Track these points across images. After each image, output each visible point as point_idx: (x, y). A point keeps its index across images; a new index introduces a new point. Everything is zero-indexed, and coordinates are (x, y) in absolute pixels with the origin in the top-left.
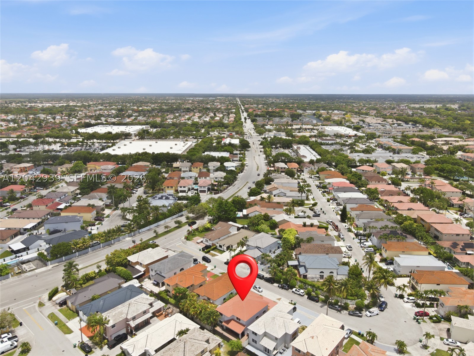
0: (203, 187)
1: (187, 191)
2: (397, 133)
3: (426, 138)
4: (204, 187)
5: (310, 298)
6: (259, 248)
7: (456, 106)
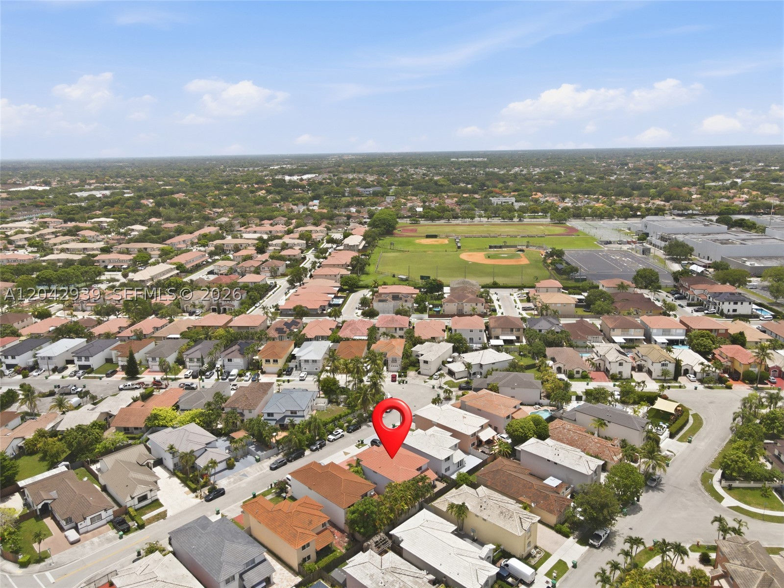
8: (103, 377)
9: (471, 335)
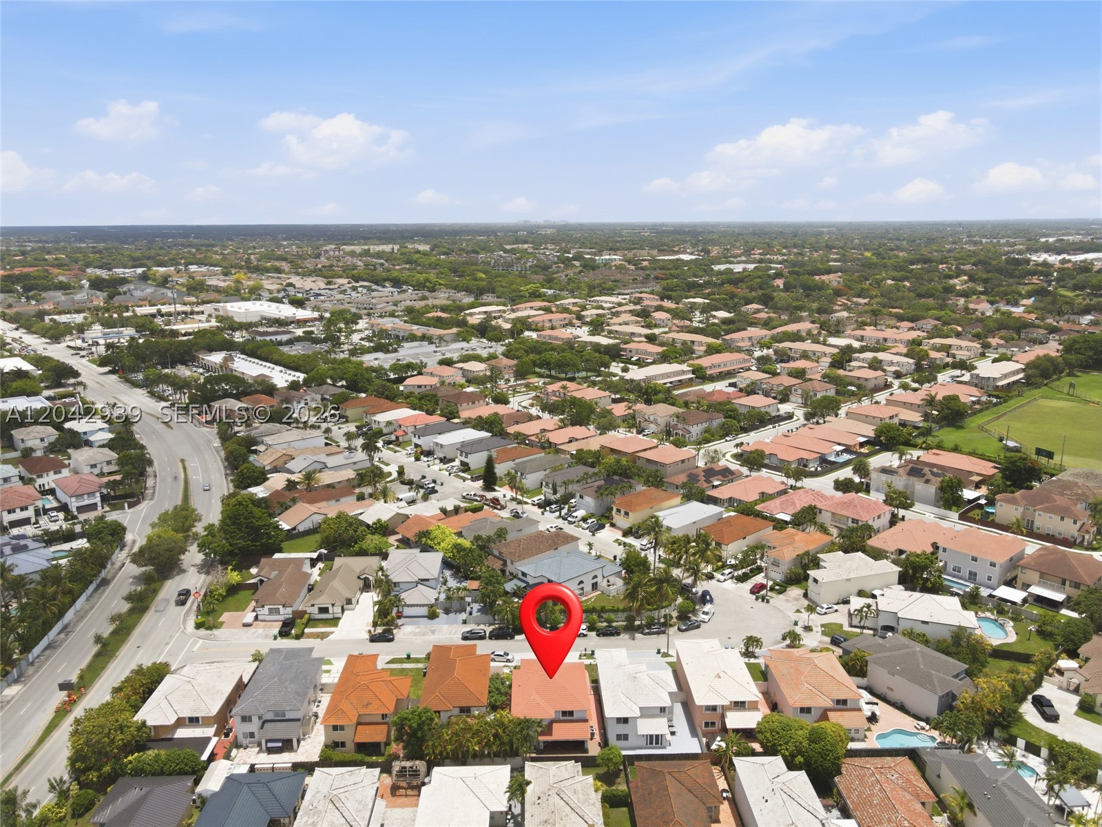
0: (86, 497)
1: (33, 520)
2: (386, 307)
3: (452, 310)
4: (91, 494)
5: (603, 633)
6: (423, 583)
7: (424, 247)
8: (468, 479)
9: (974, 567)
